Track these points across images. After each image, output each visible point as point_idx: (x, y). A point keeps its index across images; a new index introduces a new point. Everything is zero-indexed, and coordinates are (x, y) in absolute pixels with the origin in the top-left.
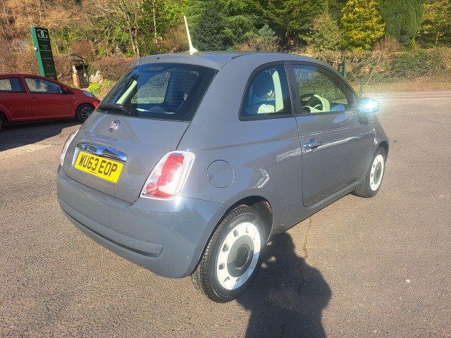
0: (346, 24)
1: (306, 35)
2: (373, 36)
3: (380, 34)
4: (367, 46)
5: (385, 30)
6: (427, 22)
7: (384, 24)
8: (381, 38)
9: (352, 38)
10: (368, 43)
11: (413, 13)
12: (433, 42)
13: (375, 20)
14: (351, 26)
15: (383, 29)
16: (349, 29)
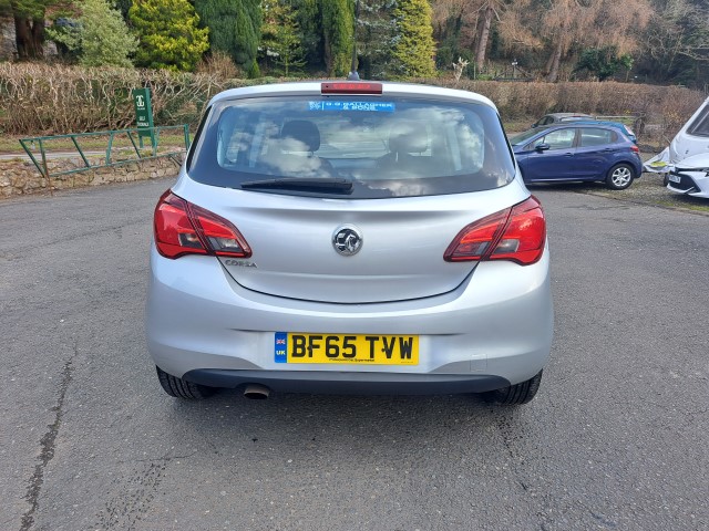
0: (140, 21)
1: (64, 33)
2: (191, 48)
3: (203, 45)
4: (184, 64)
5: (210, 40)
6: (268, 37)
7: (207, 30)
8: (205, 52)
9: (156, 47)
10: (186, 60)
11: (246, 18)
12: (283, 68)
13: (191, 20)
14: (150, 27)
15: (206, 38)
16: (146, 31)
